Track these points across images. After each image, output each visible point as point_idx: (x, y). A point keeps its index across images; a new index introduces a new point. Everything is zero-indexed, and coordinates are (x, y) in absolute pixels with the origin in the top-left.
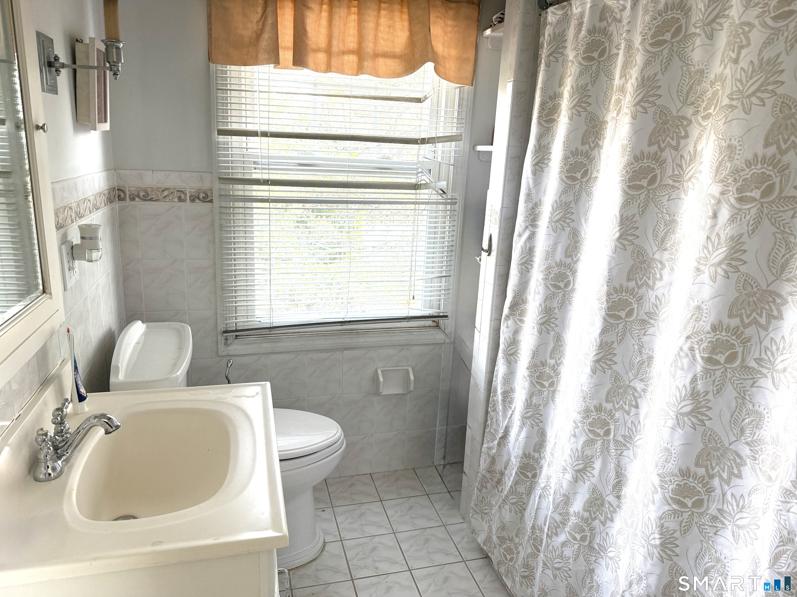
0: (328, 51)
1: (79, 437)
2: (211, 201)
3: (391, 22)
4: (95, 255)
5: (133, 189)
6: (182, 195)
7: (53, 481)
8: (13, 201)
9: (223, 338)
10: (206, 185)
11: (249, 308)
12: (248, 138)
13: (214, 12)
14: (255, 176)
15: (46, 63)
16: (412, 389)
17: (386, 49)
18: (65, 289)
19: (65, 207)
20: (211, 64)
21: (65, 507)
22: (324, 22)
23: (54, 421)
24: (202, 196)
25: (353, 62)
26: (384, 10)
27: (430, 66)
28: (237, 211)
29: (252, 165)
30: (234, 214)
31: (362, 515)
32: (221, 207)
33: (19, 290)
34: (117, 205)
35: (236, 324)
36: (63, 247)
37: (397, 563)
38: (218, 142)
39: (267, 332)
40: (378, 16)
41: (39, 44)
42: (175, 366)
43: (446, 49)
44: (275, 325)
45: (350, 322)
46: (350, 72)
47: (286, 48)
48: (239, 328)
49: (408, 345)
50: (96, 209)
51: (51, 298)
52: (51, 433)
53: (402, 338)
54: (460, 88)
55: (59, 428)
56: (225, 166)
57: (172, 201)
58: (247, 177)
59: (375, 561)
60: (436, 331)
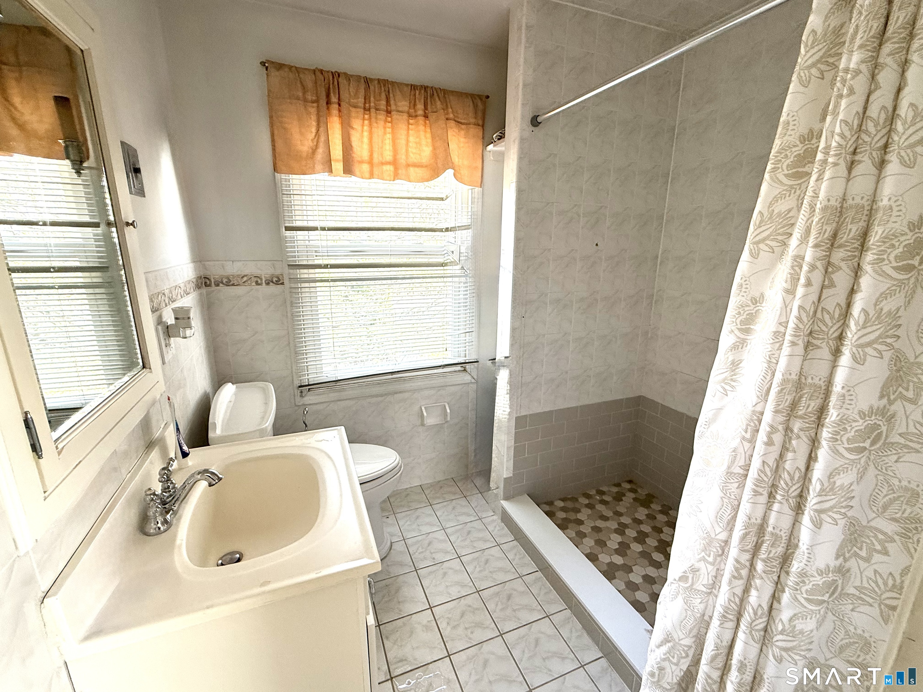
0: (371, 162)
1: (185, 492)
2: (283, 284)
3: (418, 140)
4: (188, 332)
5: (217, 277)
6: (259, 280)
7: (163, 534)
8: (111, 291)
9: (299, 391)
10: (278, 272)
11: (318, 366)
12: (310, 232)
13: (276, 132)
14: (317, 262)
15: (132, 169)
16: (449, 419)
17: (415, 161)
18: (164, 363)
19: (159, 293)
20: (276, 174)
21: (176, 558)
22: (366, 140)
23: (161, 480)
24: (275, 279)
25: (390, 170)
26: (412, 130)
27: (450, 172)
28: (303, 290)
29: (314, 254)
30: (301, 293)
31: (418, 517)
32: (291, 288)
33: (123, 365)
34: (204, 290)
35: (308, 380)
36: (160, 327)
37: (449, 552)
38: (286, 237)
39: (333, 384)
40: (408, 135)
41: (123, 152)
42: (263, 418)
43: (460, 160)
44: (339, 378)
45: (398, 372)
46: (388, 178)
47: (337, 161)
48: (310, 383)
49: (443, 387)
50: (187, 294)
51: (151, 372)
52: (159, 492)
53: (440, 381)
54: (472, 189)
55: (166, 485)
56: (292, 256)
57: (250, 285)
58: (310, 263)
59: (432, 553)
60: (464, 373)
